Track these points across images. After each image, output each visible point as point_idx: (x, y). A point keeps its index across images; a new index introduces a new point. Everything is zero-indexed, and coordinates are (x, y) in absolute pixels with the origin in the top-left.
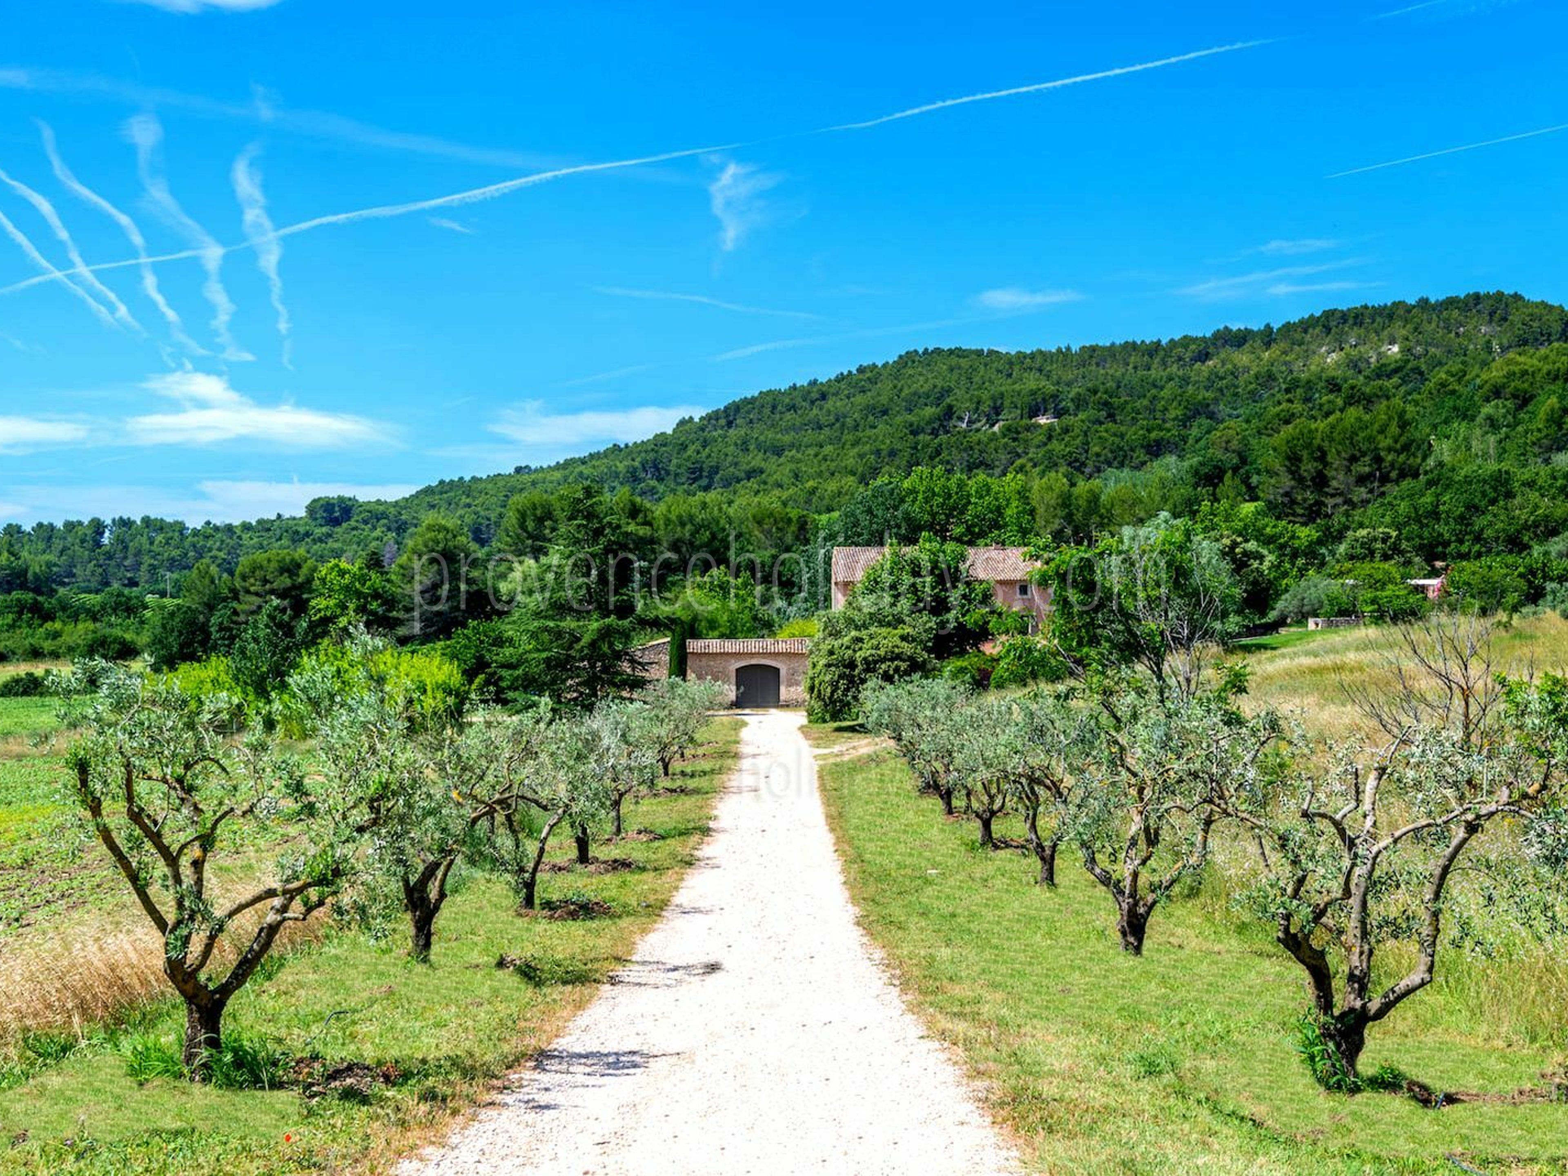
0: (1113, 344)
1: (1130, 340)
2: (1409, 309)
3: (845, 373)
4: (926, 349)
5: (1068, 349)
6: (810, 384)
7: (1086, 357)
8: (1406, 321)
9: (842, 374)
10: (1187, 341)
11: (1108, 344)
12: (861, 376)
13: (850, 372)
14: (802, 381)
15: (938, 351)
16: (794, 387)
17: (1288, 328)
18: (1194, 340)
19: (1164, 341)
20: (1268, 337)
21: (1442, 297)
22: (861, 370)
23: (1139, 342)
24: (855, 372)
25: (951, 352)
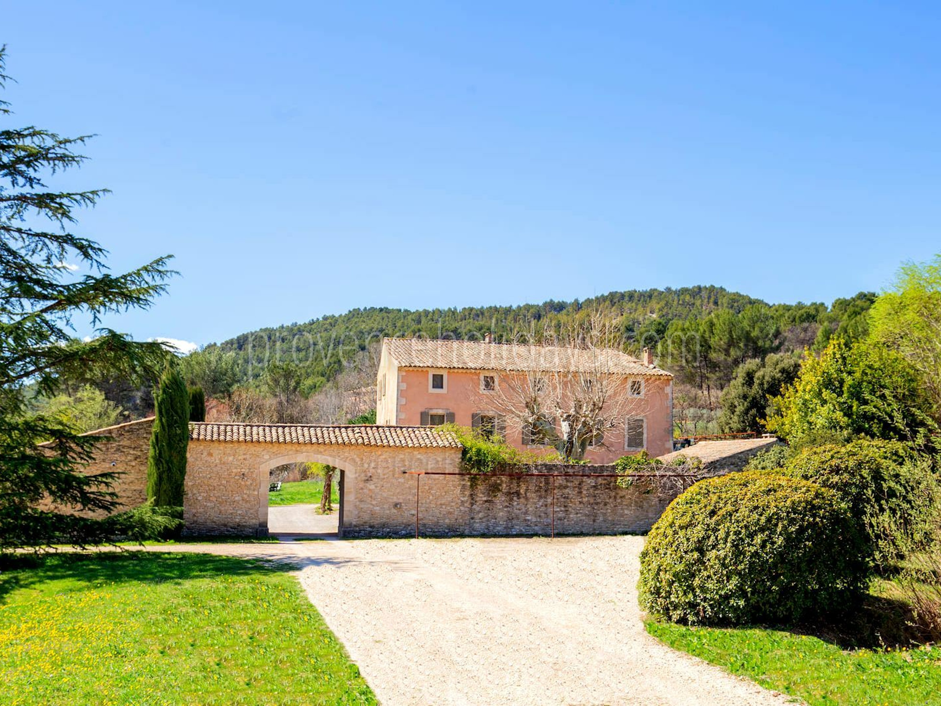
0: (482, 307)
1: (493, 305)
2: (661, 293)
3: (315, 320)
4: (366, 308)
5: (455, 309)
6: (292, 325)
7: (467, 314)
8: (661, 300)
9: (313, 320)
10: (528, 307)
11: (479, 307)
12: (325, 322)
13: (318, 319)
14: (288, 323)
15: (373, 309)
16: (282, 327)
17: (589, 301)
18: (532, 306)
19: (514, 307)
20: (578, 306)
21: (679, 288)
22: (325, 318)
23: (498, 307)
24: (321, 319)
25: (381, 310)
